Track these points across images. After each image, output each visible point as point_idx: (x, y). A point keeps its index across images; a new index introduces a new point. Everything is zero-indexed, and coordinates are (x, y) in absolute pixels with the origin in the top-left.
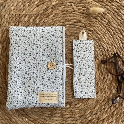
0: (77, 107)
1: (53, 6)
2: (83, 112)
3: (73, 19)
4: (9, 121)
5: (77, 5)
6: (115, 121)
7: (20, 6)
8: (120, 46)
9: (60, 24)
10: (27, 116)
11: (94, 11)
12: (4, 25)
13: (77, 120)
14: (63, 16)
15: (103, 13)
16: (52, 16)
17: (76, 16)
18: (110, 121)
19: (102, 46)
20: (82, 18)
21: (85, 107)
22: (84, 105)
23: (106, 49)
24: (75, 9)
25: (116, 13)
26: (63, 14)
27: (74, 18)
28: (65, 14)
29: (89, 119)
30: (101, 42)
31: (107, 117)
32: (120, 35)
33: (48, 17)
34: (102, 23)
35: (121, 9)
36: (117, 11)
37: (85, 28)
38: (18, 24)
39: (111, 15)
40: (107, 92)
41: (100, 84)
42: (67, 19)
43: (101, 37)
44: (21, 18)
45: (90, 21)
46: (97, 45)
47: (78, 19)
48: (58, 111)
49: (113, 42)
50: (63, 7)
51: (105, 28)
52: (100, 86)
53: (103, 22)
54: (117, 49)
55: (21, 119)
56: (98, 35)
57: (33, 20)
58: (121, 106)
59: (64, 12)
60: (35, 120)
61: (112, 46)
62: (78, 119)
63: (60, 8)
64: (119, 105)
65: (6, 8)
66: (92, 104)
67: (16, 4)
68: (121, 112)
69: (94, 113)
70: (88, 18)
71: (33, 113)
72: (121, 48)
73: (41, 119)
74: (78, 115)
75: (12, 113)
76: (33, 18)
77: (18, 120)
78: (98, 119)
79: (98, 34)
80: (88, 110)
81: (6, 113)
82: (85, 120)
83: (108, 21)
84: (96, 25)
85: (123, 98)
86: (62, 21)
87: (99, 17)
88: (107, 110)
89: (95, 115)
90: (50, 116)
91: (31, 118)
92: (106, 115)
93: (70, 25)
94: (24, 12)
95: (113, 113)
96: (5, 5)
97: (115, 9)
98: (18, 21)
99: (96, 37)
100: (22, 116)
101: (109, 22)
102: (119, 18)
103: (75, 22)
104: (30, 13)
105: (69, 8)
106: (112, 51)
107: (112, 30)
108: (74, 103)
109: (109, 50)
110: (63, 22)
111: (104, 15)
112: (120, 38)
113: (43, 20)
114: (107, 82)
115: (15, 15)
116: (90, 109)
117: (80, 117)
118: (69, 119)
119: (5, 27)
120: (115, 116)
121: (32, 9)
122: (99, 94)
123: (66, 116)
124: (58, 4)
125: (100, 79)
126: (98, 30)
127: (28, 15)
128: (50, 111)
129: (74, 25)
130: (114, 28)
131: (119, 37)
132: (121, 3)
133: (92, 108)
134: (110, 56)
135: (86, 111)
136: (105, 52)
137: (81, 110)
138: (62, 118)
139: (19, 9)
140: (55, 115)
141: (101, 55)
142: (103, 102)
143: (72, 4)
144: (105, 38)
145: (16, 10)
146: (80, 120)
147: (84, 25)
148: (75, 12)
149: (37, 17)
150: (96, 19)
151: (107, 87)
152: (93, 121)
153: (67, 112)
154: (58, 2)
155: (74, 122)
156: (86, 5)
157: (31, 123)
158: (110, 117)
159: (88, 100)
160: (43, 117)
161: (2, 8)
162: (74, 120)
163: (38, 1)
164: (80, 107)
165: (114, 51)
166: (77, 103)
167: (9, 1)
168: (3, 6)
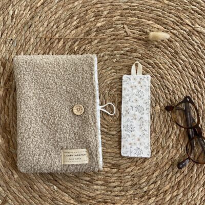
0: (129, 172)
1: (98, 27)
2: (136, 179)
3: (125, 47)
4: (30, 189)
5: (132, 28)
6: (182, 194)
7: (52, 27)
8: (191, 87)
9: (107, 53)
10: (56, 183)
11: (155, 37)
12: (29, 52)
13: (127, 191)
14: (112, 42)
15: (168, 40)
16: (96, 41)
18: (175, 194)
19: (166, 86)
20: (138, 45)
21: (139, 171)
22: (138, 170)
24: (129, 34)
25: (186, 41)
26: (112, 40)
27: (127, 45)
28: (114, 39)
29: (145, 189)
30: (164, 80)
31: (170, 188)
32: (191, 71)
33: (90, 42)
34: (166, 54)
35: (193, 35)
36: (188, 37)
37: (142, 59)
38: (48, 52)
39: (179, 43)
40: (171, 152)
41: (161, 139)
42: (116, 47)
43: (165, 73)
44: (52, 43)
45: (149, 51)
46: (158, 84)
47: (133, 47)
48: (100, 177)
49: (181, 80)
50: (112, 29)
51: (171, 61)
52: (161, 143)
53: (168, 52)
54: (186, 91)
55: (46, 187)
56: (161, 71)
57: (70, 47)
58: (192, 172)
59: (114, 37)
60: (67, 188)
61: (179, 87)
62: (129, 189)
63: (108, 31)
64: (189, 171)
65: (32, 28)
66: (150, 168)
67: (46, 24)
68: (191, 181)
69: (151, 181)
70: (147, 47)
71: (64, 178)
72: (193, 90)
73: (76, 188)
74: (129, 184)
75: (34, 178)
76: (70, 44)
77: (42, 187)
78: (158, 190)
79: (160, 68)
80: (143, 177)
81: (27, 177)
82: (138, 191)
83: (175, 51)
84: (158, 57)
85: (194, 162)
86: (110, 49)
87: (163, 45)
88: (171, 178)
89: (153, 185)
90: (88, 183)
91: (61, 185)
92: (170, 184)
93: (121, 54)
94: (57, 36)
95: (179, 182)
96: (31, 25)
97: (185, 35)
98: (49, 47)
99: (158, 73)
100: (49, 182)
101: (176, 53)
102: (191, 47)
103: (127, 51)
104: (66, 37)
105: (121, 32)
106: (180, 93)
107: (181, 64)
108: (124, 165)
109: (176, 92)
110: (112, 51)
111: (169, 42)
112: (192, 75)
113: (84, 47)
114: (172, 137)
115: (45, 39)
116: (147, 175)
117: (132, 186)
118: (116, 189)
120: (182, 186)
121: (68, 31)
122: (159, 154)
123: (112, 184)
124: (105, 25)
125: (161, 133)
126: (161, 63)
127: (62, 40)
128: (89, 176)
129: (127, 55)
130: (183, 61)
131: (189, 73)
132: (193, 26)
133: (149, 174)
134: (176, 100)
135: (140, 177)
136: (170, 94)
137: (134, 176)
138: (106, 187)
139: (50, 31)
140: (97, 182)
141: (164, 99)
142: (165, 165)
143: (125, 26)
144: (170, 74)
145: (47, 32)
146: (132, 191)
147: (140, 55)
148: (128, 38)
149: (75, 42)
150: (158, 47)
151: (171, 145)
152: (151, 193)
153: (113, 178)
154: (104, 22)
155: (123, 193)
156: (144, 28)
157: (62, 192)
158: (176, 188)
159: (145, 162)
160: (79, 185)
161: (26, 28)
162: (123, 190)
163: (78, 20)
164: (132, 171)
165: (182, 94)
166: (128, 166)
167: (37, 19)
168: (28, 25)
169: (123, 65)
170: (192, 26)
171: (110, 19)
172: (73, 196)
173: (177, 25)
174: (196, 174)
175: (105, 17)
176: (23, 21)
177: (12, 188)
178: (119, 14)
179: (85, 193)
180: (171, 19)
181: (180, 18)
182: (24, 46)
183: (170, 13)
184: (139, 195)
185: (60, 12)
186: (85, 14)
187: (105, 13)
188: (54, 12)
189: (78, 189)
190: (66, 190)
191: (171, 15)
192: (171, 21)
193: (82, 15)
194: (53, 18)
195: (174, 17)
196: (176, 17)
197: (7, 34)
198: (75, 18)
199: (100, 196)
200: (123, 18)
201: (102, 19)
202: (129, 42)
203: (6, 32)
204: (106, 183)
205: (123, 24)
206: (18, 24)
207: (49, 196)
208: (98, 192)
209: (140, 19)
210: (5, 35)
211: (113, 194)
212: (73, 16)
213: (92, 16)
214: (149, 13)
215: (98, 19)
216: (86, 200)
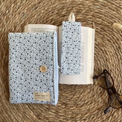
0: (71, 110)
2: (74, 115)
5: (97, 25)
7: (49, 12)
13: (67, 120)
19: (107, 66)
20: (98, 37)
21: (77, 111)
22: (77, 110)
30: (107, 62)
34: (113, 46)
37: (98, 46)
40: (99, 105)
41: (95, 96)
43: (109, 58)
44: (47, 22)
45: (104, 42)
46: (103, 64)
48: (54, 108)
49: (117, 65)
50: (85, 23)
51: (114, 52)
52: (95, 98)
53: (114, 46)
54: (119, 72)
56: (107, 56)
58: (108, 120)
60: (34, 109)
61: (115, 68)
62: (69, 119)
64: (106, 119)
65: (37, 9)
66: (84, 111)
67: (46, 9)
69: (83, 119)
70: (103, 39)
73: (39, 110)
74: (69, 116)
79: (107, 54)
80: (79, 115)
83: (119, 46)
84: (108, 47)
87: (112, 40)
88: (95, 120)
89: (83, 121)
90: (46, 109)
91: (31, 106)
94: (51, 18)
96: (37, 7)
99: (105, 57)
101: (119, 48)
104: (56, 20)
105: (90, 26)
107: (120, 55)
108: (70, 105)
109: (112, 71)
111: (117, 40)
114: (102, 97)
115: (43, 18)
116: (81, 115)
117: (71, 118)
118: (61, 117)
121: (58, 17)
122: (92, 104)
123: (60, 114)
124: (81, 19)
125: (97, 92)
126: (108, 51)
127: (54, 21)
128: (48, 106)
133: (83, 114)
135: (77, 114)
137: (74, 113)
138: (56, 115)
139: (48, 14)
140: (51, 110)
142: (94, 111)
143: (93, 23)
144: (112, 60)
145: (45, 14)
146: (70, 121)
147: (97, 43)
150: (109, 41)
151: (100, 101)
153: (61, 111)
156: (104, 27)
157: (30, 110)
159: (82, 106)
160: (41, 109)
161: (34, 8)
162: (65, 119)
163: (66, 11)
164: (73, 110)
165: (115, 73)
166: (71, 106)
167: (41, 4)
168: (35, 7)
171: (85, 16)
172: (36, 114)
175: (83, 14)
176: (33, 3)
177: (3, 100)
178: (92, 14)
179: (43, 114)
182: (30, 19)
185: (57, 4)
186: (71, 9)
187: (84, 11)
188: (53, 3)
189: (40, 111)
193: (69, 9)
194: (51, 6)
197: (22, 9)
198: (65, 10)
199: (51, 119)
200: (94, 17)
201: (81, 15)
203: (21, 7)
204: (57, 112)
205: (92, 21)
206: (29, 5)
208: (51, 116)
209: (103, 21)
210: (20, 9)
211: (59, 119)
212: (64, 9)
213: (75, 11)
214: (110, 19)
215: (78, 14)
216: (43, 118)
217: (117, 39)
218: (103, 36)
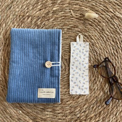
0: (68, 104)
1: (54, 11)
2: (73, 109)
3: (71, 24)
4: (4, 111)
5: (76, 12)
6: (101, 120)
7: (24, 9)
8: (111, 52)
9: (59, 27)
10: (21, 109)
12: (8, 24)
14: (62, 20)
16: (52, 19)
17: (73, 22)
18: (97, 120)
19: (95, 50)
20: (79, 24)
21: (75, 104)
22: (75, 103)
23: (99, 53)
24: (73, 16)
25: (110, 22)
26: (62, 19)
27: (72, 23)
28: (64, 19)
29: (78, 116)
30: (94, 47)
31: (94, 116)
32: (112, 42)
33: (48, 20)
34: (96, 30)
35: (114, 19)
36: (111, 20)
37: (81, 33)
38: (21, 24)
39: (105, 23)
40: (96, 93)
41: (90, 84)
42: (65, 24)
43: (95, 42)
44: (24, 19)
45: (86, 27)
46: (90, 49)
47: (76, 24)
48: (50, 106)
49: (105, 47)
50: (63, 12)
51: (99, 35)
52: (90, 87)
53: (97, 29)
54: (108, 54)
55: (15, 111)
56: (92, 40)
57: (35, 22)
58: (109, 106)
59: (63, 17)
60: (28, 113)
61: (104, 51)
62: (68, 115)
63: (60, 13)
65: (11, 9)
66: (82, 102)
67: (20, 6)
68: (108, 112)
69: (82, 111)
70: (85, 25)
71: (26, 106)
72: (112, 54)
73: (34, 113)
74: (68, 112)
75: (7, 105)
76: (35, 20)
77: (12, 111)
78: (86, 117)
79: (92, 39)
81: (3, 104)
82: (74, 117)
83: (102, 28)
84: (91, 31)
87: (94, 24)
88: (95, 109)
89: (84, 113)
90: (42, 110)
91: (24, 110)
92: (94, 113)
93: (68, 29)
94: (27, 14)
95: (100, 112)
96: (11, 7)
97: (109, 19)
98: (21, 22)
99: (90, 42)
100: (16, 108)
101: (103, 30)
102: (112, 26)
103: (72, 27)
105: (68, 14)
106: (104, 55)
107: (105, 37)
108: (65, 100)
109: (101, 54)
110: (62, 26)
111: (98, 23)
112: (112, 45)
113: (44, 22)
114: (97, 83)
115: (19, 16)
116: (80, 107)
117: (70, 113)
118: (59, 115)
119: (9, 26)
120: (102, 115)
121: (35, 12)
123: (57, 112)
124: (58, 9)
125: (91, 80)
126: (93, 36)
127: (31, 17)
128: (43, 105)
129: (71, 29)
130: (107, 35)
131: (110, 43)
134: (101, 60)
135: (76, 108)
136: (97, 56)
137: (71, 107)
138: (53, 113)
139: (23, 11)
140: (47, 110)
141: (93, 59)
142: (92, 101)
143: (71, 11)
144: (98, 43)
145: (21, 12)
146: (70, 117)
147: (80, 30)
148: (73, 18)
149: (38, 19)
150: (91, 25)
151: (96, 88)
152: (82, 118)
153: (58, 108)
154: (58, 8)
155: (64, 118)
156: (83, 13)
157: (24, 115)
158: (98, 116)
159: (79, 98)
160: (36, 111)
161: (8, 9)
162: (64, 116)
163: (41, 5)
164: (70, 104)
166: (68, 100)
167: (15, 3)
168: (9, 7)
169: (69, 36)
170: (114, 13)
171: (62, 5)
172: (32, 118)
173: (105, 12)
174: (112, 107)
175: (59, 4)
176: (6, 4)
178: (68, 3)
179: (39, 116)
180: (101, 8)
181: (106, 7)
182: (5, 20)
183: (101, 4)
184: (74, 119)
186: (46, 2)
187: (59, 1)
190: (28, 114)
191: (101, 5)
192: (101, 9)
193: (44, 2)
194: (25, 3)
195: (103, 7)
196: (104, 7)
198: (40, 4)
199: (49, 119)
200: (70, 5)
201: (57, 6)
202: (74, 21)
204: (53, 111)
206: (2, 6)
207: (16, 117)
208: (48, 116)
209: (81, 7)
211: (57, 118)
212: (38, 3)
213: (50, 3)
214: (87, 3)
215: (54, 5)
216: (40, 121)
217: (98, 21)
218: (84, 21)
